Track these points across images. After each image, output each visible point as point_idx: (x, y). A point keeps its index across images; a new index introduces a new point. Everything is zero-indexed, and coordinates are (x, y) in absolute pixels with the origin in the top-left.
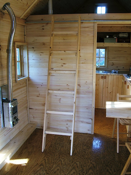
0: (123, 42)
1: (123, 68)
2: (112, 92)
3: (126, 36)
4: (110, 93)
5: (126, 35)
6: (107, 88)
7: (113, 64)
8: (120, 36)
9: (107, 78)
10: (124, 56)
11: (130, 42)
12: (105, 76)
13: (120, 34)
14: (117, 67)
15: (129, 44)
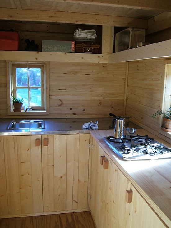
0: (85, 51)
1: (84, 110)
2: (66, 175)
3: (92, 37)
4: (61, 177)
5: (92, 35)
6: (53, 166)
7: (61, 103)
8: (78, 36)
9: (51, 143)
10: (85, 85)
11: (101, 53)
12: (45, 139)
13: (77, 31)
14: (71, 109)
15: (99, 57)
